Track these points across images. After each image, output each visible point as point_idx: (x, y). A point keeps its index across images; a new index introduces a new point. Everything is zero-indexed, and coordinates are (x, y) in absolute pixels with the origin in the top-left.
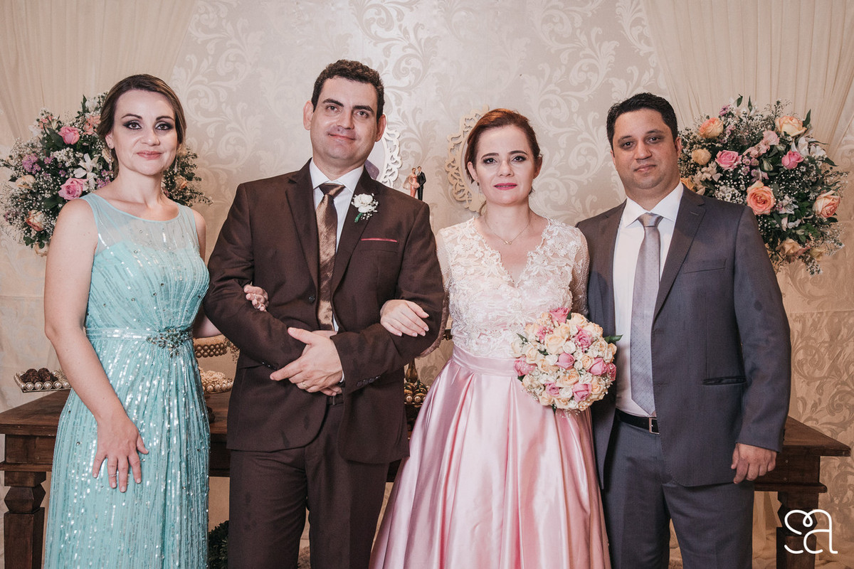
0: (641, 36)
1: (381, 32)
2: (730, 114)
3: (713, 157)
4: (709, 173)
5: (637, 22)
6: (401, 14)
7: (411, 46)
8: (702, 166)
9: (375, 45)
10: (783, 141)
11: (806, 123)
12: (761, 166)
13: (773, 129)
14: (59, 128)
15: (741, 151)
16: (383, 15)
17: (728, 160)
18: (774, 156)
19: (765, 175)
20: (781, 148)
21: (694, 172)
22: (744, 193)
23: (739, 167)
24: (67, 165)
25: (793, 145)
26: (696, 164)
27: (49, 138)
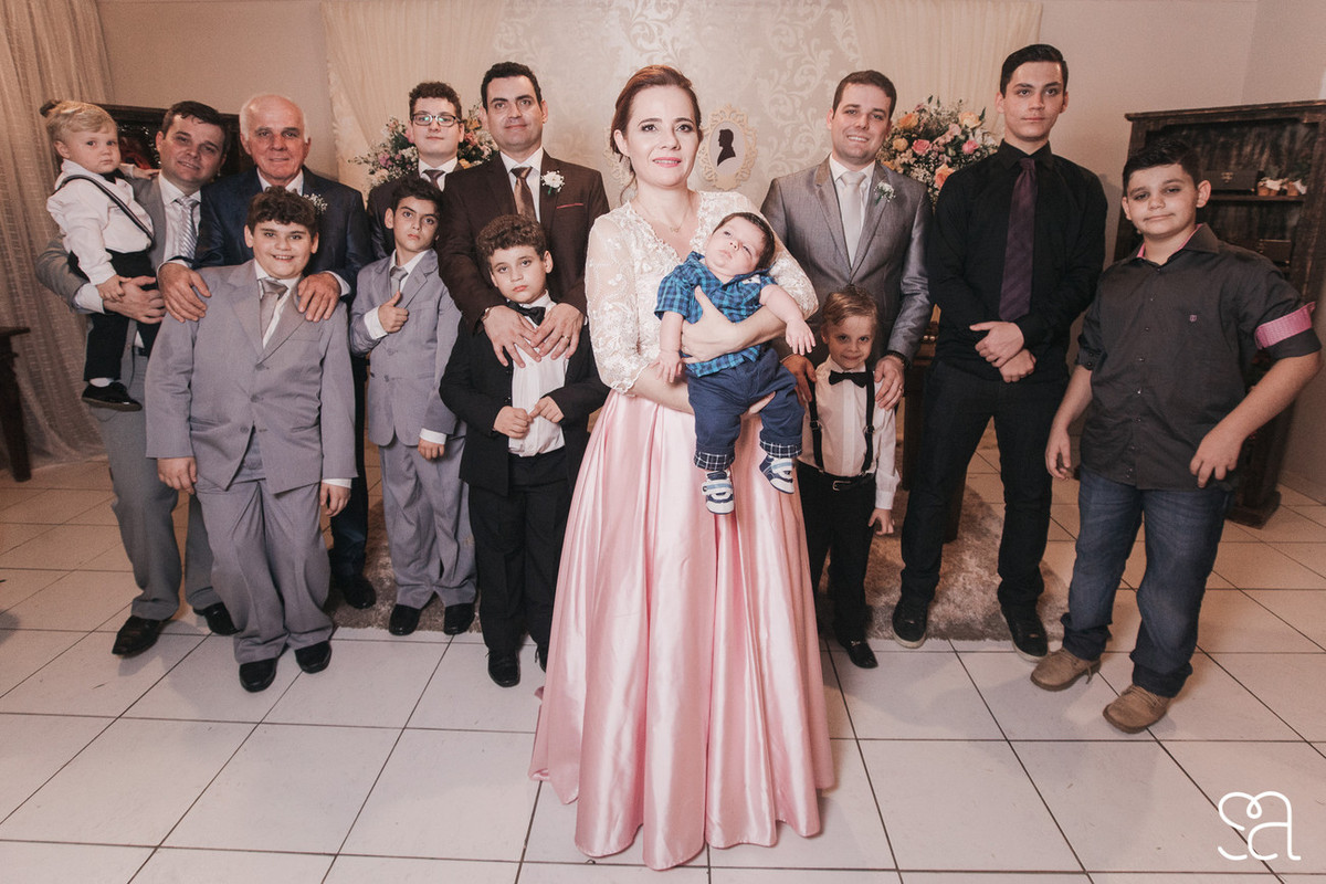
0: (850, 45)
1: (646, 45)
2: (924, 110)
3: (910, 145)
4: (906, 157)
5: (847, 34)
6: (660, 29)
7: (669, 56)
8: (901, 153)
9: (641, 55)
10: (964, 132)
11: (981, 118)
12: (946, 152)
13: (956, 123)
14: (404, 131)
15: (931, 140)
16: (647, 31)
17: (923, 147)
18: (957, 144)
19: (949, 159)
20: (962, 137)
21: (895, 157)
22: (933, 173)
23: (930, 153)
24: (413, 160)
25: (971, 135)
26: (896, 151)
27: (396, 139)
